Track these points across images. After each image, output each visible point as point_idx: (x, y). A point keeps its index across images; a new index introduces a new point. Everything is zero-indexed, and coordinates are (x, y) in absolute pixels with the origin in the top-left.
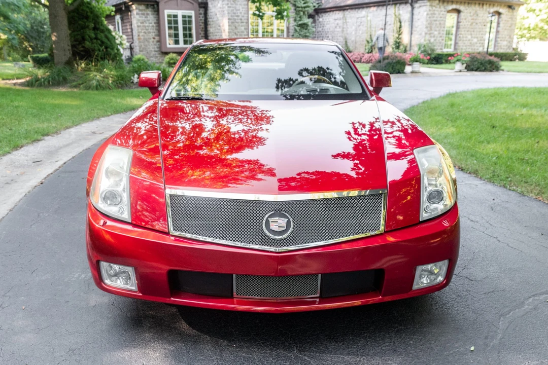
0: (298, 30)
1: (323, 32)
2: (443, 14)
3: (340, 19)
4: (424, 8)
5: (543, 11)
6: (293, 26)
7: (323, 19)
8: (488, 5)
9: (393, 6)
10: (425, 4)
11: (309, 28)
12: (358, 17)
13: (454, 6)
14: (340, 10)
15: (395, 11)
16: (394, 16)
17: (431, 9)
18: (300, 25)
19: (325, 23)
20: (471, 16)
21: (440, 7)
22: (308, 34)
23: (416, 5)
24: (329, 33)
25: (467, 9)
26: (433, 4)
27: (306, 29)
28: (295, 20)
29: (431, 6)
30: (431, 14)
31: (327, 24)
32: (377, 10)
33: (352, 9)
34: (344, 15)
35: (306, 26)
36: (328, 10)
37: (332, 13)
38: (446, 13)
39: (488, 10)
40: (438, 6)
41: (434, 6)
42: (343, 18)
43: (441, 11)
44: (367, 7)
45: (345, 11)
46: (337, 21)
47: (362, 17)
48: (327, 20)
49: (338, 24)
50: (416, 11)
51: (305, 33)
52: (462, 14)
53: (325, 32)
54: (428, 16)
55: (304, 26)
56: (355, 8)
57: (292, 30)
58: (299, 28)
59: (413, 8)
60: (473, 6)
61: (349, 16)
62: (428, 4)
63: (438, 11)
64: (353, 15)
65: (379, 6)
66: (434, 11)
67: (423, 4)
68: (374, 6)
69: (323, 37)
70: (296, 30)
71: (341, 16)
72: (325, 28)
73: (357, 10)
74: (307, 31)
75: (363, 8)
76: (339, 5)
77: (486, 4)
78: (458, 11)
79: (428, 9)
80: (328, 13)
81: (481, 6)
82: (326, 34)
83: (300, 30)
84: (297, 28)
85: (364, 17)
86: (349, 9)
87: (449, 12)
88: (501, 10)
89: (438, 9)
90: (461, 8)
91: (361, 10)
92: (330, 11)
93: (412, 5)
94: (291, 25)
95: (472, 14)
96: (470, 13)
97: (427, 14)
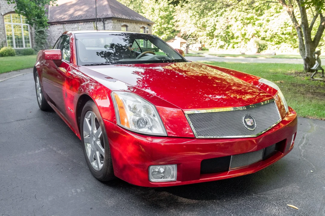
0: (38, 35)
1: (51, 36)
2: (120, 27)
3: (62, 29)
4: (110, 24)
5: (156, 28)
6: (34, 32)
7: (50, 29)
8: (139, 24)
9: (93, 22)
10: (111, 22)
11: (44, 33)
12: (72, 28)
13: (124, 24)
14: (61, 24)
15: (94, 25)
16: (94, 27)
17: (113, 24)
18: (39, 31)
19: (52, 31)
20: (132, 29)
21: (118, 24)
22: (44, 37)
23: (106, 22)
24: (55, 37)
25: (130, 25)
26: (115, 22)
27: (43, 34)
28: (35, 29)
29: (114, 23)
30: (114, 27)
31: (53, 32)
32: (83, 24)
33: (68, 23)
34: (64, 27)
35: (42, 32)
36: (53, 23)
37: (55, 25)
38: (121, 27)
39: (139, 26)
40: (117, 23)
41: (115, 23)
42: (63, 28)
43: (119, 26)
44: (77, 23)
45: (64, 24)
46: (60, 30)
47: (75, 28)
48: (53, 29)
49: (60, 32)
50: (106, 25)
51: (43, 36)
52: (128, 28)
53: (53, 36)
54: (113, 28)
55: (41, 32)
56: (70, 23)
57: (34, 34)
58: (38, 33)
59: (104, 24)
60: (133, 24)
61: (67, 27)
62: (112, 22)
63: (117, 26)
64: (69, 27)
65: (84, 22)
66: (115, 25)
67: (109, 22)
68: (82, 22)
69: (52, 39)
70: (36, 34)
71: (62, 27)
72: (52, 34)
73: (71, 24)
74: (43, 35)
75: (75, 23)
76: (59, 21)
77: (138, 23)
78: (126, 26)
79: (112, 25)
80: (53, 25)
81: (136, 24)
82: (53, 37)
83: (39, 35)
84: (37, 33)
85: (76, 28)
86: (67, 23)
87: (122, 26)
88: (145, 26)
89: (117, 25)
90: (128, 24)
91: (74, 24)
92: (55, 24)
93: (103, 22)
94: (33, 31)
95: (133, 28)
96: (132, 27)
97: (112, 27)
